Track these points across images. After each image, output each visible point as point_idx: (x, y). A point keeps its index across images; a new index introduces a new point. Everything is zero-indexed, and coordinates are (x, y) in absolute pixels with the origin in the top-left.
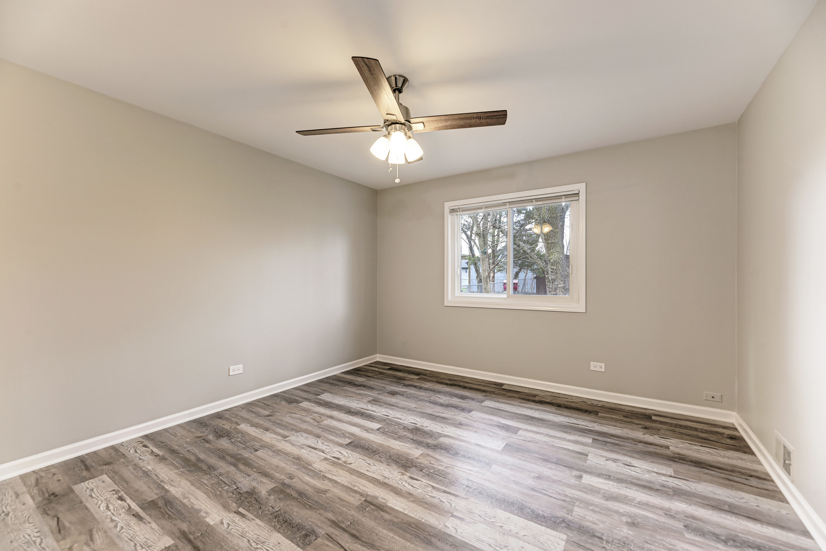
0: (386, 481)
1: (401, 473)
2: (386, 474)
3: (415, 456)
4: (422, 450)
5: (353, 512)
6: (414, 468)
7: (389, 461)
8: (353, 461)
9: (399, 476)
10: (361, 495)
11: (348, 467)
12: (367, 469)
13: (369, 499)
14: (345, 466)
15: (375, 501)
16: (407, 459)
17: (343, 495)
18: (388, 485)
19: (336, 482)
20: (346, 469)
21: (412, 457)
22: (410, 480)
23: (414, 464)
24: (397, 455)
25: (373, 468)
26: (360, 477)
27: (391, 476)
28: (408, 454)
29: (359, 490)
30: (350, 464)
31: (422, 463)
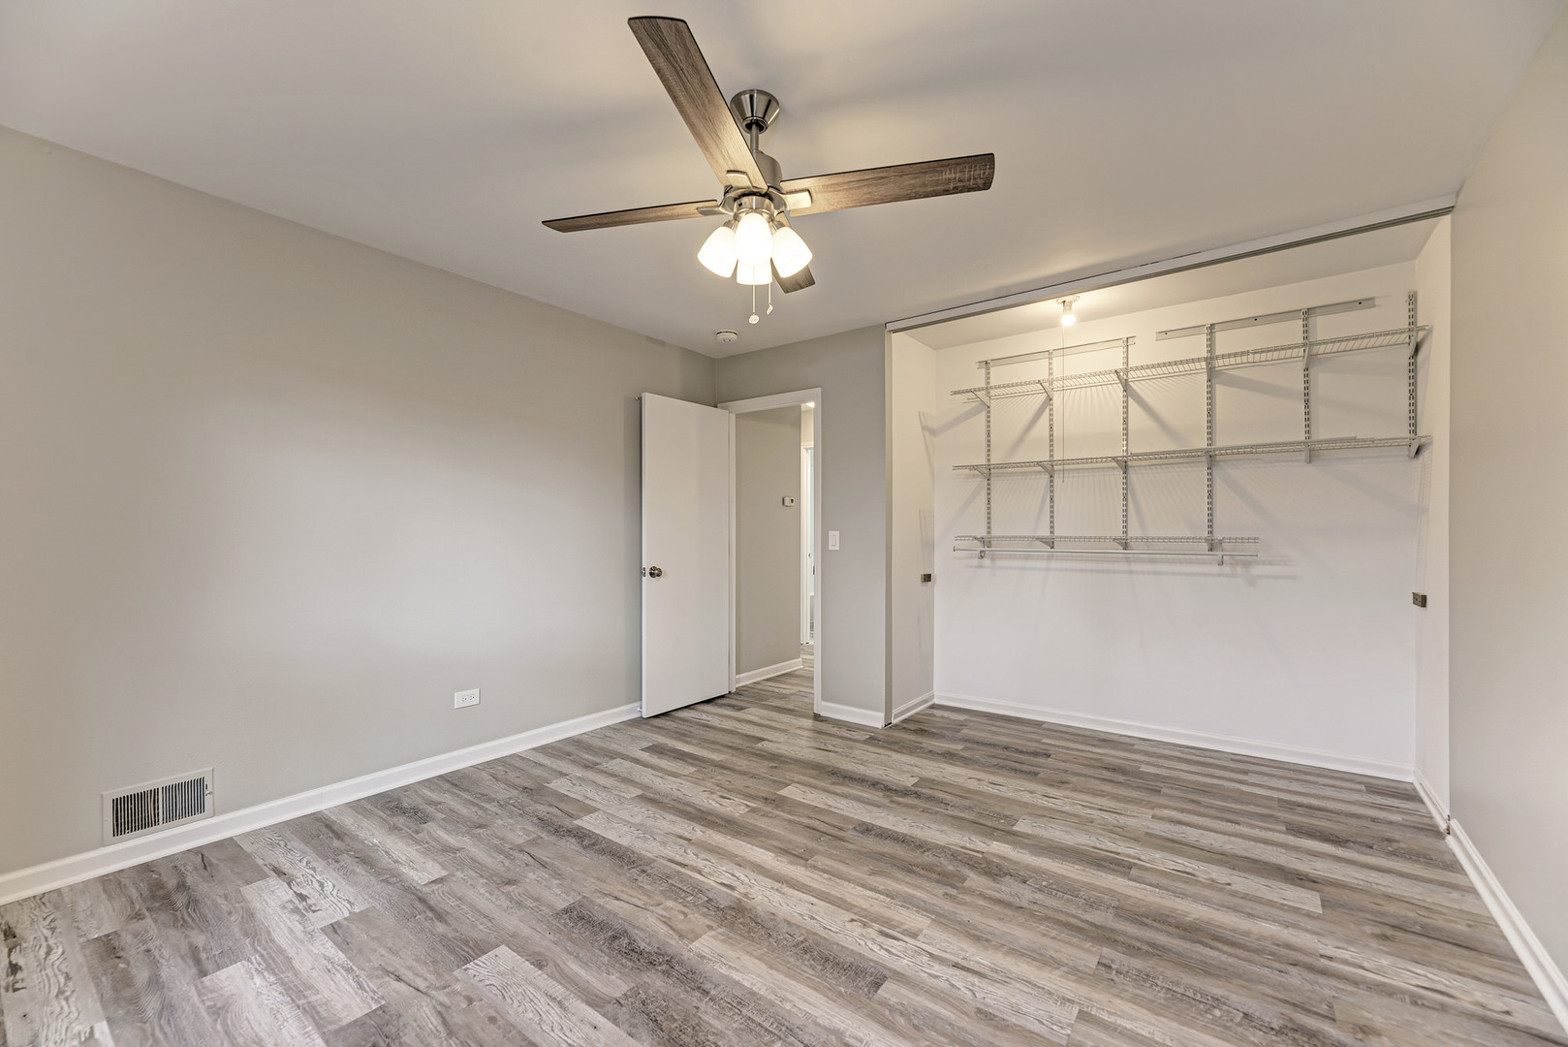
0: (777, 885)
1: (748, 898)
2: (776, 897)
3: (713, 933)
4: (690, 950)
5: (821, 848)
6: (722, 907)
7: (770, 924)
8: (849, 926)
9: (753, 892)
10: (814, 867)
11: (855, 914)
12: (814, 908)
13: (803, 862)
14: (861, 916)
15: (792, 858)
16: (731, 926)
17: (842, 868)
18: (773, 879)
19: (863, 886)
20: (856, 910)
21: (720, 930)
22: (735, 884)
23: (720, 914)
24: (752, 939)
25: (803, 909)
26: (824, 892)
27: (767, 893)
28: (727, 940)
29: (821, 874)
30: (852, 920)
31: (705, 915)
